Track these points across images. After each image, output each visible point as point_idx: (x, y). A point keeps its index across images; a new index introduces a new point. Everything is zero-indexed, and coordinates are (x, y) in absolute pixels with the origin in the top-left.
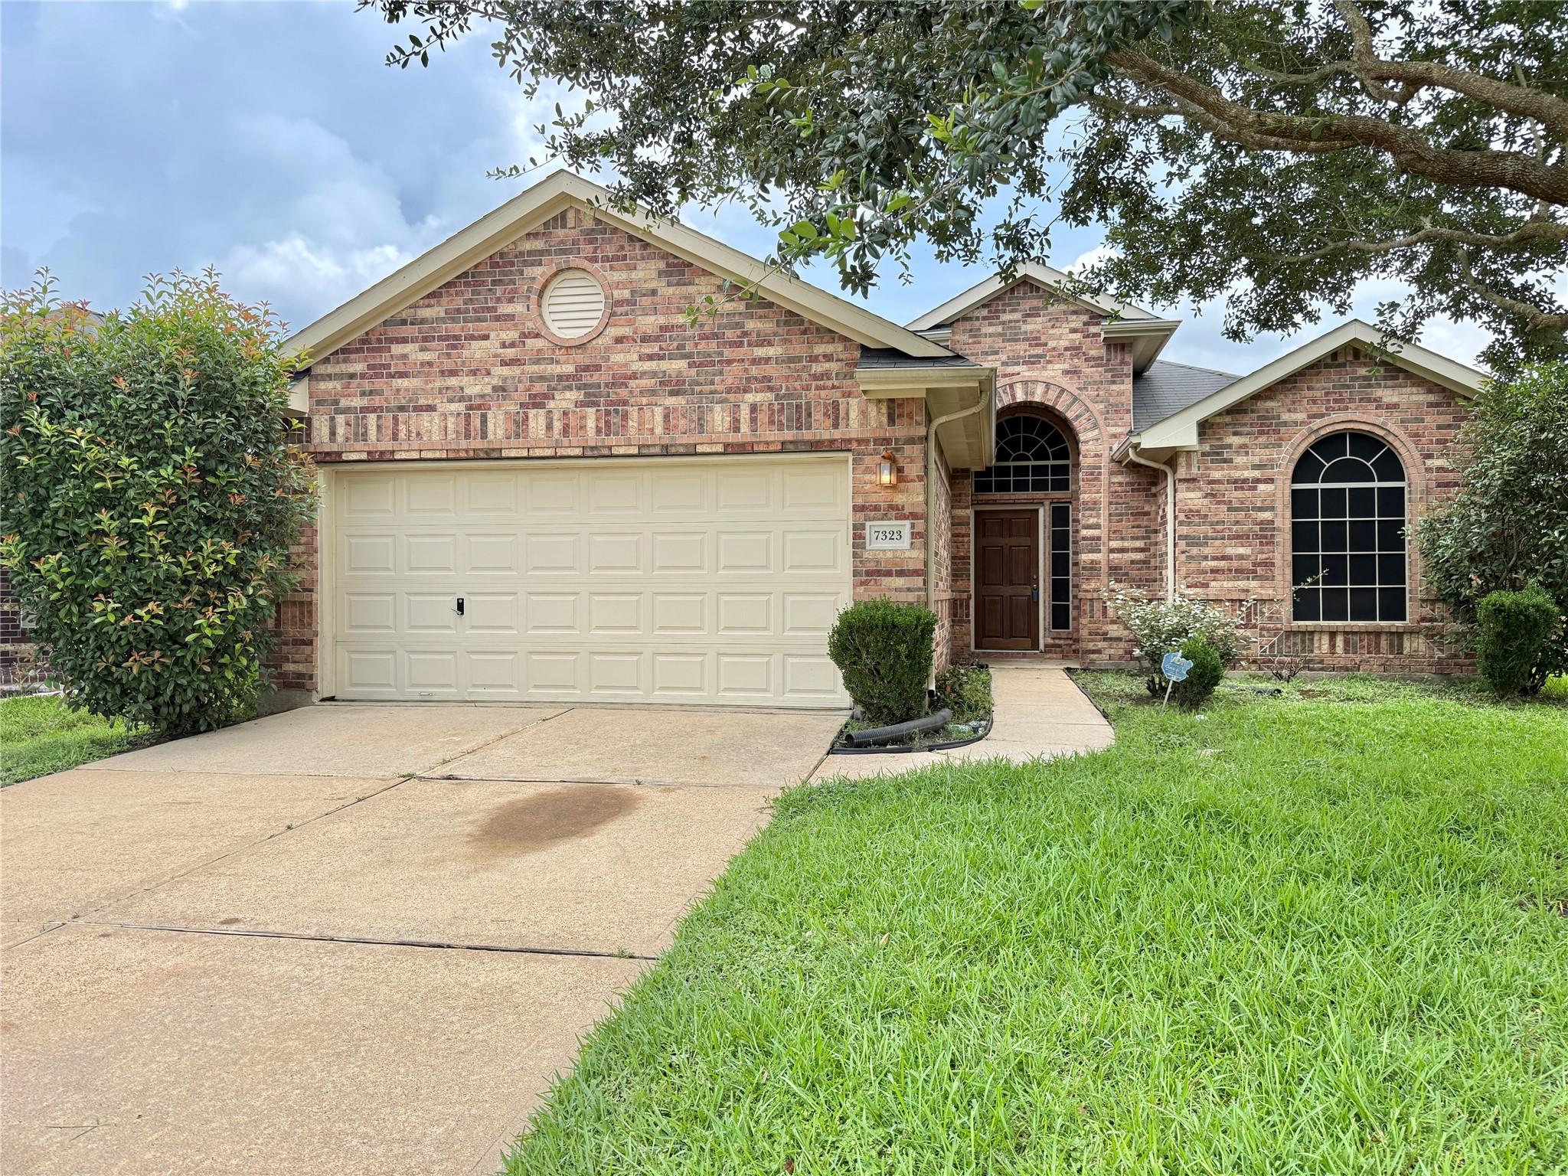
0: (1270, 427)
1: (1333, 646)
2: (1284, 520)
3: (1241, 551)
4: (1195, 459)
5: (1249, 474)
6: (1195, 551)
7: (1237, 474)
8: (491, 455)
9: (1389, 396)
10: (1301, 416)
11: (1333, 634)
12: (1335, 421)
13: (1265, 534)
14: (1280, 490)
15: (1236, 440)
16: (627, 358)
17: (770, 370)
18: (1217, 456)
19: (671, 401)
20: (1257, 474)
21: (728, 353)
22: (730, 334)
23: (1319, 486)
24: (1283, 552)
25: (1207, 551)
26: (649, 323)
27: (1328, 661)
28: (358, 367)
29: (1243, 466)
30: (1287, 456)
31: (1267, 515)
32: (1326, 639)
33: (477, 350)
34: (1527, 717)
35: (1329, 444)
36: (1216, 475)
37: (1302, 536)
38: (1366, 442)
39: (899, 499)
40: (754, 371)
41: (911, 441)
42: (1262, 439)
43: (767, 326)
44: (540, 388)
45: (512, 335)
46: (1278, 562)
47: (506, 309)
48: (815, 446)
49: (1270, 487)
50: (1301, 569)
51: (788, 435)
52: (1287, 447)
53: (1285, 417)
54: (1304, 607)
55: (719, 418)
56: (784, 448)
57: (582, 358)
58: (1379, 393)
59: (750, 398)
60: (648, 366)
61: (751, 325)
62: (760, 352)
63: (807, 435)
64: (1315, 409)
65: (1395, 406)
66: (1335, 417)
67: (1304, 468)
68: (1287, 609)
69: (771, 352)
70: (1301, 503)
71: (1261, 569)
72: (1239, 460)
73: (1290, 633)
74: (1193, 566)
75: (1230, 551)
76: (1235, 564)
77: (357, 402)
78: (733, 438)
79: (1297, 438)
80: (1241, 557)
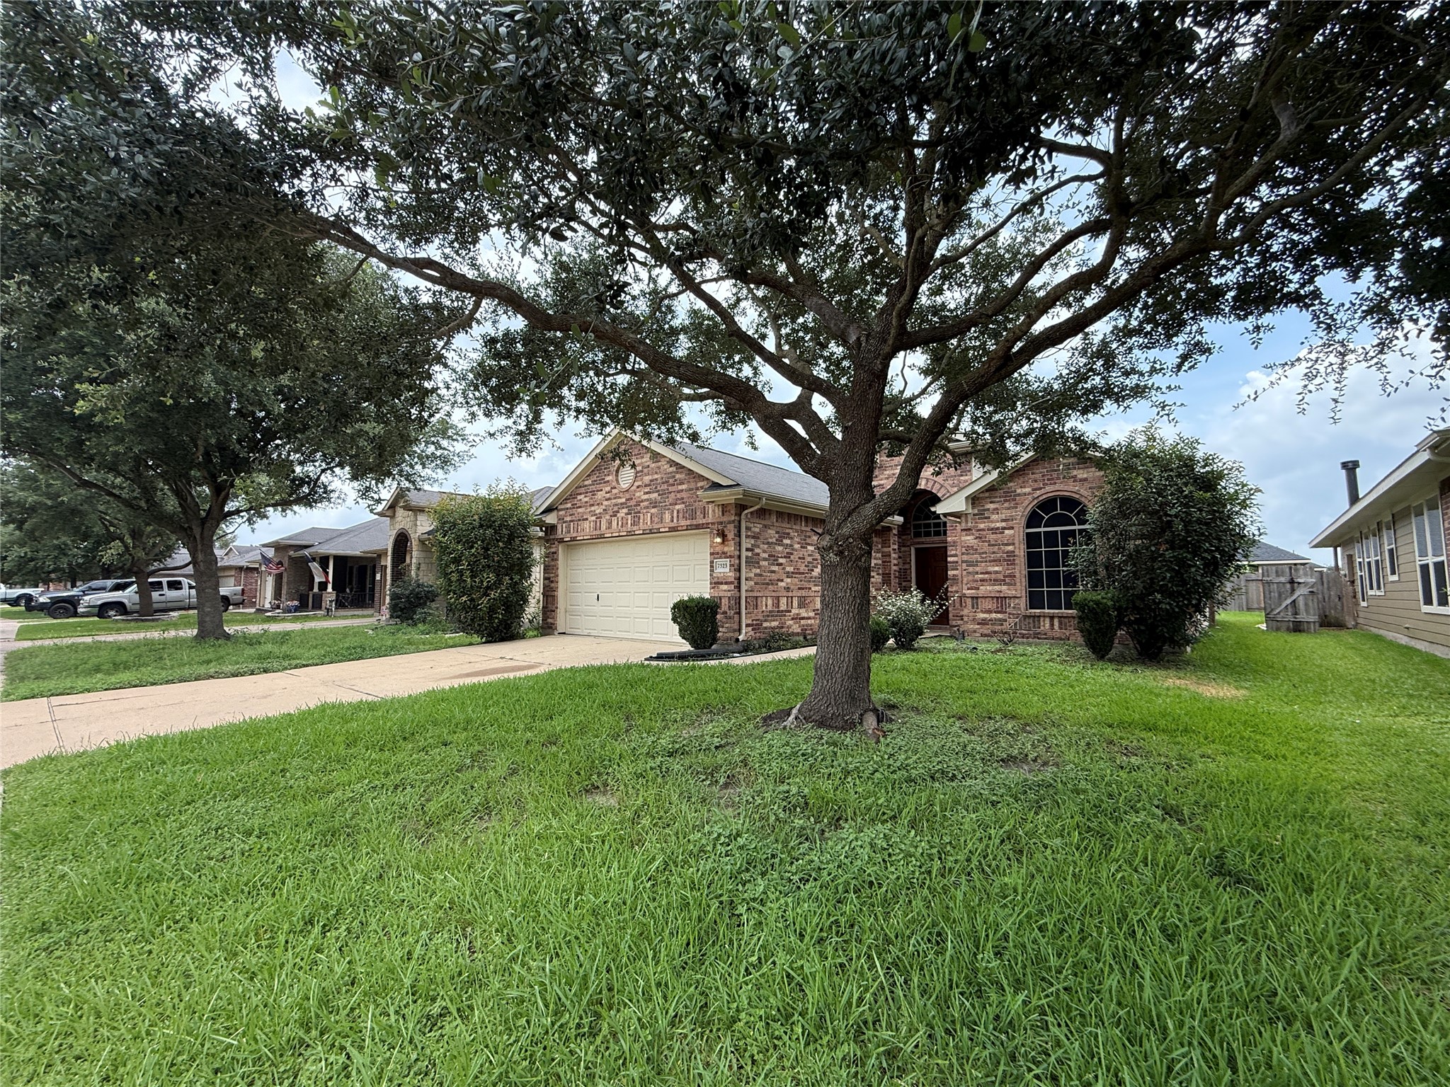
0: (1011, 497)
1: (1052, 625)
2: (1021, 551)
3: (996, 569)
4: (970, 517)
5: (998, 525)
6: (971, 569)
7: (993, 525)
8: (602, 537)
9: (1081, 474)
10: (1028, 490)
11: (1052, 618)
12: (1049, 491)
13: (1010, 559)
14: (1016, 536)
15: (992, 506)
16: (640, 494)
17: (684, 495)
18: (982, 515)
19: (653, 511)
20: (1004, 524)
21: (671, 489)
22: (671, 481)
23: (1042, 530)
24: (1021, 569)
25: (978, 569)
26: (647, 479)
27: (1050, 634)
28: (569, 505)
29: (996, 521)
30: (1020, 514)
31: (1010, 548)
32: (1047, 621)
33: (600, 495)
35: (1047, 505)
36: (982, 526)
37: (1033, 560)
38: (1070, 503)
39: (726, 549)
40: (679, 496)
41: (730, 522)
42: (1006, 505)
43: (682, 476)
44: (616, 509)
45: (608, 489)
46: (1018, 575)
47: (607, 479)
48: (698, 527)
49: (1011, 532)
50: (1034, 580)
51: (688, 522)
52: (1020, 508)
53: (1019, 491)
54: (1035, 600)
55: (667, 516)
56: (689, 528)
57: (628, 496)
58: (1075, 472)
59: (677, 507)
60: (646, 497)
61: (678, 476)
62: (680, 487)
63: (694, 522)
64: (1036, 486)
65: (1085, 480)
66: (1048, 489)
67: (1033, 520)
68: (1023, 603)
69: (684, 487)
70: (1032, 540)
71: (1009, 579)
72: (994, 517)
73: (1026, 617)
74: (971, 578)
75: (991, 569)
76: (993, 576)
77: (568, 519)
78: (672, 525)
79: (1027, 502)
80: (996, 572)
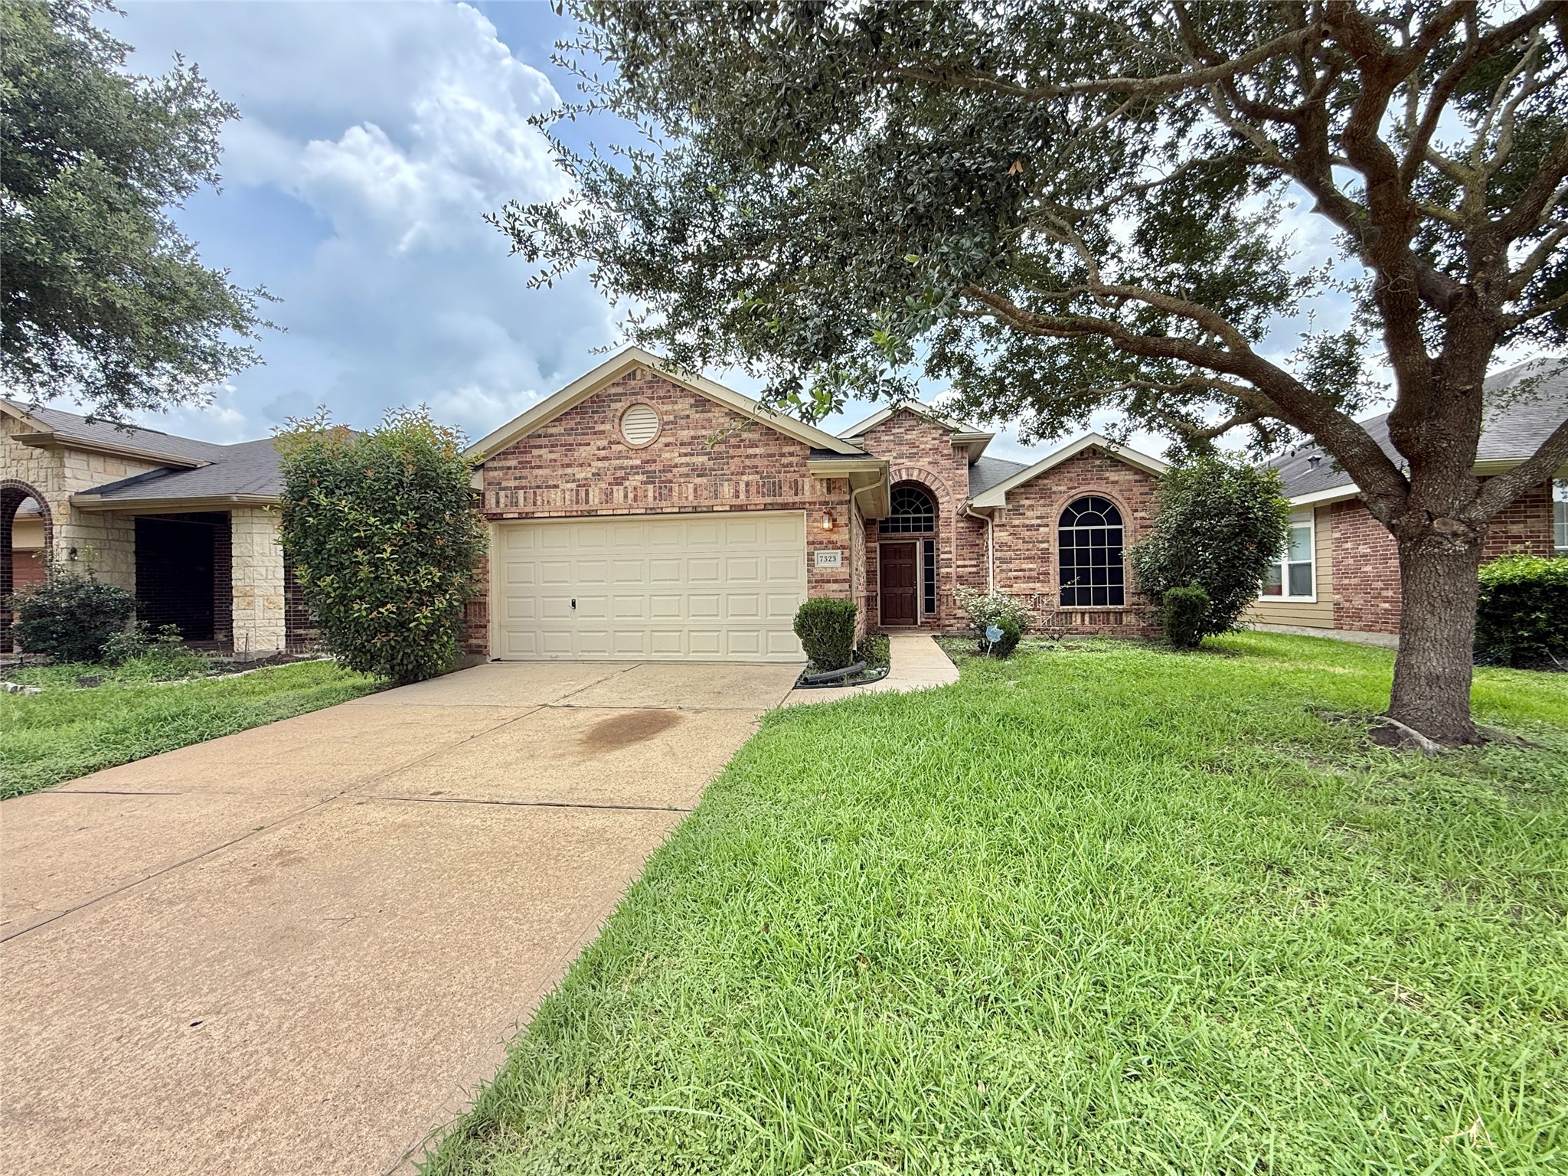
0: (1046, 495)
1: (1083, 620)
2: (1055, 549)
3: (1031, 566)
4: (1004, 513)
5: (1034, 522)
6: (1004, 566)
7: (1028, 522)
8: (591, 514)
9: (1113, 476)
10: (1063, 488)
11: (1083, 614)
12: (1083, 491)
13: (1045, 557)
14: (1052, 531)
15: (1027, 502)
16: (672, 456)
17: (757, 461)
18: (1016, 511)
19: (698, 480)
20: (1039, 521)
21: (732, 452)
22: (733, 441)
23: (1074, 528)
24: (1054, 567)
25: (1011, 566)
26: (685, 435)
27: (1081, 629)
28: (513, 463)
29: (1031, 517)
30: (1056, 511)
31: (1045, 545)
32: (1079, 616)
33: (583, 452)
34: (1192, 659)
35: (1080, 504)
36: (1016, 522)
37: (1065, 558)
38: (1101, 503)
39: (834, 537)
40: (748, 462)
41: (841, 503)
42: (1042, 502)
43: (755, 436)
44: (620, 473)
45: (605, 443)
46: (1051, 572)
47: (599, 427)
48: (784, 506)
49: (1046, 529)
50: (1065, 576)
51: (769, 500)
52: (1056, 506)
53: (1054, 489)
54: (1066, 598)
55: (727, 490)
56: (766, 507)
57: (645, 456)
58: (1107, 474)
59: (745, 478)
60: (684, 460)
61: (745, 435)
62: (750, 451)
63: (779, 500)
64: (1071, 484)
65: (1117, 482)
66: (1082, 488)
67: (1066, 518)
68: (1057, 600)
69: (757, 451)
70: (1064, 538)
71: (1043, 577)
72: (1029, 514)
73: (1059, 613)
74: (1004, 575)
75: (1025, 566)
76: (1027, 574)
77: (512, 484)
78: (735, 502)
79: (1062, 500)
80: (1031, 570)
